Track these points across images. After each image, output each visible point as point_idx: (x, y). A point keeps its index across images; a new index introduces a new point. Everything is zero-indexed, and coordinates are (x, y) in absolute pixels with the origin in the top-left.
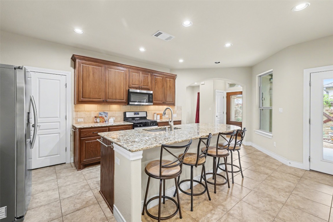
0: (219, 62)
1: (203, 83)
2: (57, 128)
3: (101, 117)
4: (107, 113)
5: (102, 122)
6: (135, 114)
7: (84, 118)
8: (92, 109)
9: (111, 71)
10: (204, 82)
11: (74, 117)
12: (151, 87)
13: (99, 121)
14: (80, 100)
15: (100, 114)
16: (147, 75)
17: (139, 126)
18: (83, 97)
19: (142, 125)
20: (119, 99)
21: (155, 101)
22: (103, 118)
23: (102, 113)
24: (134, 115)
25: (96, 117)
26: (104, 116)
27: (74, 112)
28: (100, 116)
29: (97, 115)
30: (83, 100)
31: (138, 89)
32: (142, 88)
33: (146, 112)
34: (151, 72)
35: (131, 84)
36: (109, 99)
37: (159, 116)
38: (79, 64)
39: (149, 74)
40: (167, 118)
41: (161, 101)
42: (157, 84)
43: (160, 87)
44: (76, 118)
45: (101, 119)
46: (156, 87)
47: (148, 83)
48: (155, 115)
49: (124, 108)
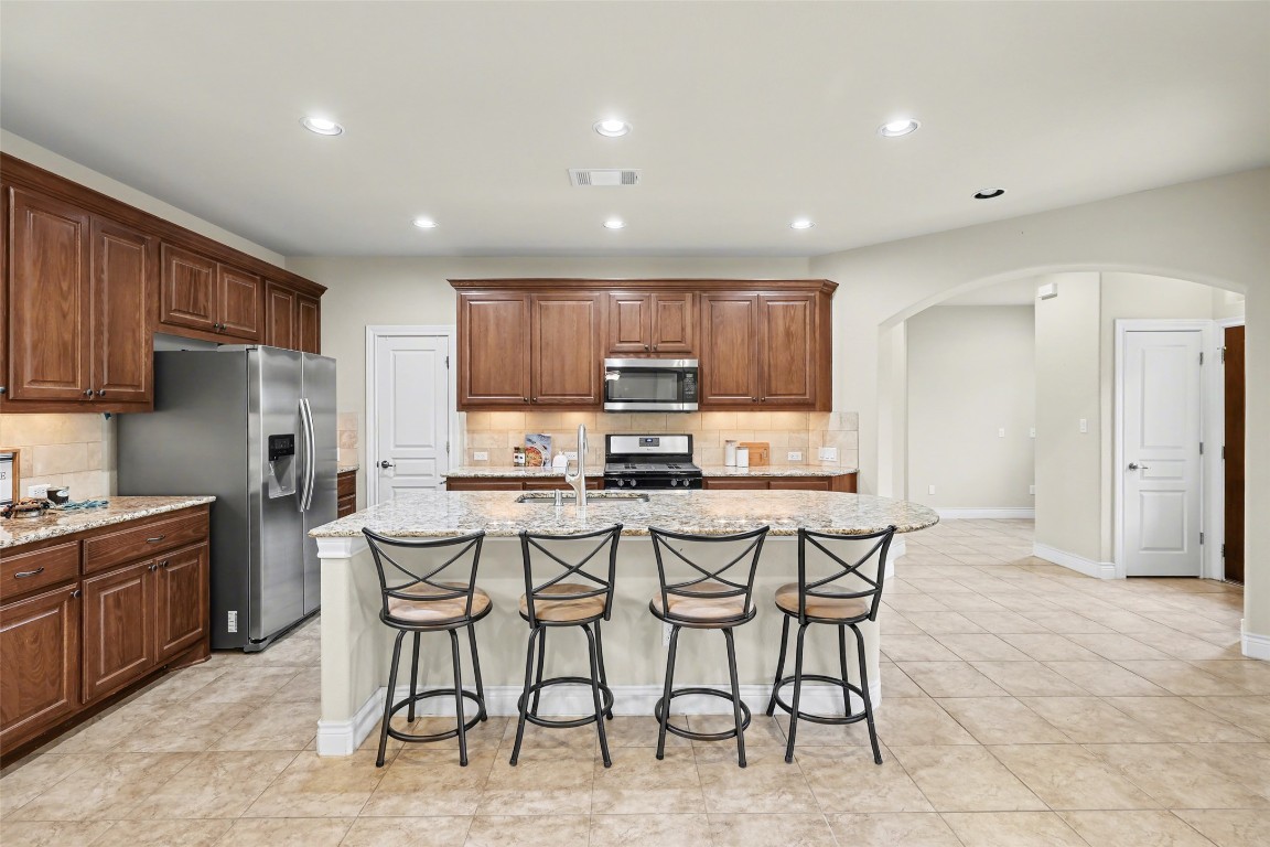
0: (999, 192)
1: (1047, 289)
2: (431, 475)
3: (532, 450)
4: (549, 437)
5: (536, 465)
6: (644, 443)
7: (490, 451)
8: (509, 426)
9: (547, 308)
10: (1055, 286)
11: (466, 447)
12: (697, 343)
13: (523, 461)
14: (464, 401)
15: (530, 440)
16: (678, 303)
17: (621, 483)
18: (471, 394)
19: (634, 483)
20: (572, 393)
21: (715, 395)
22: (539, 453)
23: (534, 439)
24: (641, 445)
25: (517, 449)
26: (538, 445)
27: (465, 432)
28: (529, 445)
29: (520, 443)
30: (473, 400)
31: (642, 355)
32: (659, 349)
33: (690, 438)
34: (696, 289)
35: (614, 340)
36: (542, 395)
37: (744, 455)
38: (462, 302)
39: (689, 296)
40: (794, 464)
41: (741, 392)
42: (721, 327)
43: (739, 341)
44: (469, 452)
45: (531, 455)
46: (719, 341)
47: (683, 330)
48: (731, 449)
49: (610, 423)
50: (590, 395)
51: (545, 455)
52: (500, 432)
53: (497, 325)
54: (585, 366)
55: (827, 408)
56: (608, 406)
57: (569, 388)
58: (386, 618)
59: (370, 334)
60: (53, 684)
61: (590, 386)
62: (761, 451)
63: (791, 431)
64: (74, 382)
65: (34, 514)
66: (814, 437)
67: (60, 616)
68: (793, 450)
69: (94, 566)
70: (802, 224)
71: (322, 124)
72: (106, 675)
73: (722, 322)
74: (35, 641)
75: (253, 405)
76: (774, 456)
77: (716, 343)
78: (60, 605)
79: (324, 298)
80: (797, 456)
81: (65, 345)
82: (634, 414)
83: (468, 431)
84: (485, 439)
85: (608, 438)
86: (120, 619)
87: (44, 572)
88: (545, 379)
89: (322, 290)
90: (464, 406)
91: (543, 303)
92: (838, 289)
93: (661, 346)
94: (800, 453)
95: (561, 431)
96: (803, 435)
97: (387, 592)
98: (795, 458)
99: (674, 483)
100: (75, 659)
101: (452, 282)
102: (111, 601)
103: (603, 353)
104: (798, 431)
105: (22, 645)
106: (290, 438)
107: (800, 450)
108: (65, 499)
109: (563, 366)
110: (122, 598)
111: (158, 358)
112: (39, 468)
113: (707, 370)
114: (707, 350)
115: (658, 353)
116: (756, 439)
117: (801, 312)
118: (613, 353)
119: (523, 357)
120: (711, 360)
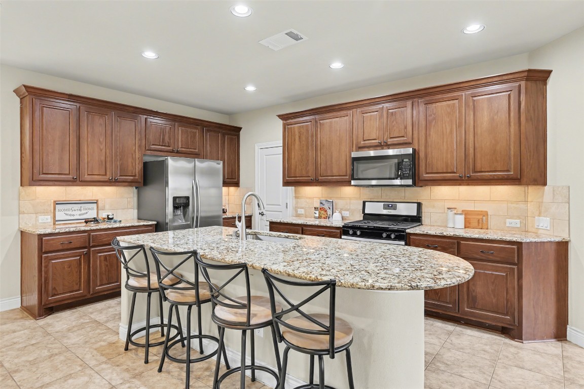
3: (323, 209)
4: (332, 202)
5: (323, 218)
6: (387, 207)
7: (305, 209)
8: (314, 193)
9: (324, 124)
11: (295, 206)
12: (416, 136)
13: (317, 215)
14: (287, 181)
15: (322, 203)
16: (401, 109)
17: (351, 232)
18: (288, 177)
19: (358, 233)
20: (337, 175)
21: (428, 173)
22: (326, 211)
23: (324, 202)
24: (385, 208)
25: (315, 209)
26: (326, 206)
28: (322, 206)
29: (318, 205)
31: (378, 148)
32: (389, 143)
33: (419, 205)
34: (415, 98)
35: (361, 139)
36: (321, 176)
37: (460, 220)
38: (284, 126)
39: (409, 103)
40: (512, 229)
41: (449, 171)
42: (433, 123)
43: (448, 130)
44: (296, 208)
45: (322, 212)
46: (432, 133)
47: (406, 128)
48: (451, 213)
49: (366, 194)
50: (346, 176)
51: (329, 212)
52: (310, 198)
53: (300, 137)
54: (342, 157)
55: (541, 180)
57: (335, 172)
59: (256, 148)
60: (77, 284)
61: (346, 171)
62: (480, 217)
63: (510, 201)
64: (106, 175)
65: (93, 223)
66: (531, 207)
67: (80, 260)
68: (511, 218)
69: (94, 244)
70: (473, 28)
71: (150, 55)
72: (99, 286)
73: (434, 119)
74: (69, 267)
75: (167, 184)
76: (492, 222)
77: (430, 135)
78: (80, 256)
80: (516, 223)
81: (102, 161)
82: (383, 188)
83: (296, 197)
84: (303, 202)
85: (364, 203)
86: (107, 266)
87: (72, 243)
88: (323, 167)
89: (240, 129)
90: (287, 183)
91: (321, 121)
92: (552, 75)
93: (390, 141)
94: (518, 221)
95: (341, 198)
96: (522, 206)
98: (513, 225)
99: (384, 235)
100: (86, 277)
101: (279, 116)
102: (102, 258)
103: (354, 148)
104: (517, 202)
105: (64, 268)
106: (188, 198)
107: (519, 217)
108: (112, 219)
109: (332, 160)
110: (108, 258)
111: (145, 165)
112: (107, 207)
113: (422, 155)
114: (423, 141)
115: (389, 146)
116: (470, 207)
117: (505, 102)
118: (360, 148)
119: (311, 154)
120: (426, 147)
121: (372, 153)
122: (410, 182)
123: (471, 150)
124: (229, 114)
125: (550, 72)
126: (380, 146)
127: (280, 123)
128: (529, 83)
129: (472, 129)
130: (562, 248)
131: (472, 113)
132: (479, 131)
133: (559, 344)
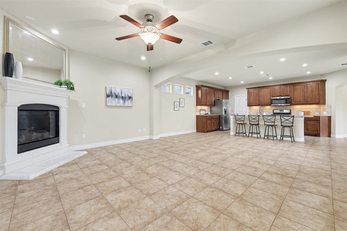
6: (280, 111)
8: (256, 108)
16: (286, 87)
21: (294, 102)
26: (261, 111)
30: (250, 105)
33: (290, 110)
34: (290, 85)
35: (274, 94)
38: (248, 91)
41: (300, 102)
43: (300, 92)
44: (250, 112)
45: (260, 113)
47: (287, 92)
48: (300, 112)
49: (274, 108)
51: (262, 113)
52: (254, 109)
53: (253, 94)
54: (268, 99)
55: (324, 103)
56: (272, 105)
57: (265, 102)
58: (236, 123)
59: (235, 96)
60: (210, 127)
61: (270, 102)
62: (308, 112)
63: (316, 109)
66: (322, 110)
68: (316, 112)
69: (212, 119)
73: (296, 90)
75: (223, 106)
76: (311, 113)
77: (295, 94)
79: (229, 92)
82: (279, 106)
83: (249, 109)
84: (252, 111)
85: (274, 110)
86: (213, 124)
88: (261, 101)
90: (248, 105)
91: (261, 90)
94: (318, 113)
95: (265, 109)
96: (319, 109)
97: (236, 120)
101: (246, 88)
102: (213, 122)
103: (272, 96)
104: (318, 109)
106: (227, 109)
109: (264, 100)
112: (206, 111)
113: (292, 98)
114: (292, 95)
115: (282, 96)
116: (305, 110)
117: (315, 86)
118: (273, 97)
119: (258, 98)
120: (293, 96)
121: (278, 98)
122: (289, 104)
123: (306, 97)
124: (225, 87)
125: (326, 80)
126: (280, 96)
127: (247, 90)
128: (321, 82)
129: (306, 92)
130: (330, 118)
131: (306, 89)
132: (308, 93)
133: (329, 138)
